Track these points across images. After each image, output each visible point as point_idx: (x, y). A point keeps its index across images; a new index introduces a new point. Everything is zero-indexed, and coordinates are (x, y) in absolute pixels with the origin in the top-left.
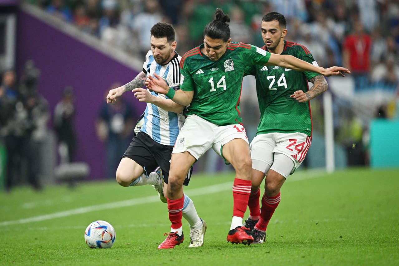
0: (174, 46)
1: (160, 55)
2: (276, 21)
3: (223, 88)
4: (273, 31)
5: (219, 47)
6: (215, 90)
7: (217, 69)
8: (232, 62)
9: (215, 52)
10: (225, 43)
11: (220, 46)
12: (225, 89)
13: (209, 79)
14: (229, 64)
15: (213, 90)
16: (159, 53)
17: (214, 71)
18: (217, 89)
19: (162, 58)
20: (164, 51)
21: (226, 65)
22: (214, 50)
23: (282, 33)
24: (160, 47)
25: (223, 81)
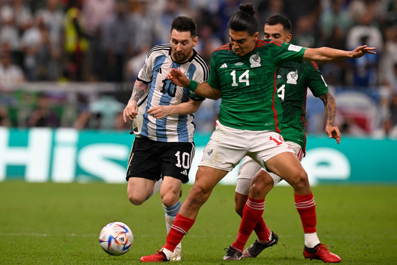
0: (195, 42)
1: (183, 51)
2: (280, 25)
3: (245, 83)
4: (277, 36)
5: (242, 41)
6: (237, 85)
7: (242, 64)
8: (259, 57)
9: (239, 46)
10: (250, 37)
11: (244, 39)
12: (248, 84)
13: (231, 72)
14: (255, 60)
15: (235, 84)
16: (181, 49)
17: (239, 66)
18: (239, 83)
19: (184, 54)
20: (186, 46)
21: (252, 61)
22: (237, 44)
23: (287, 38)
24: (184, 42)
25: (245, 75)
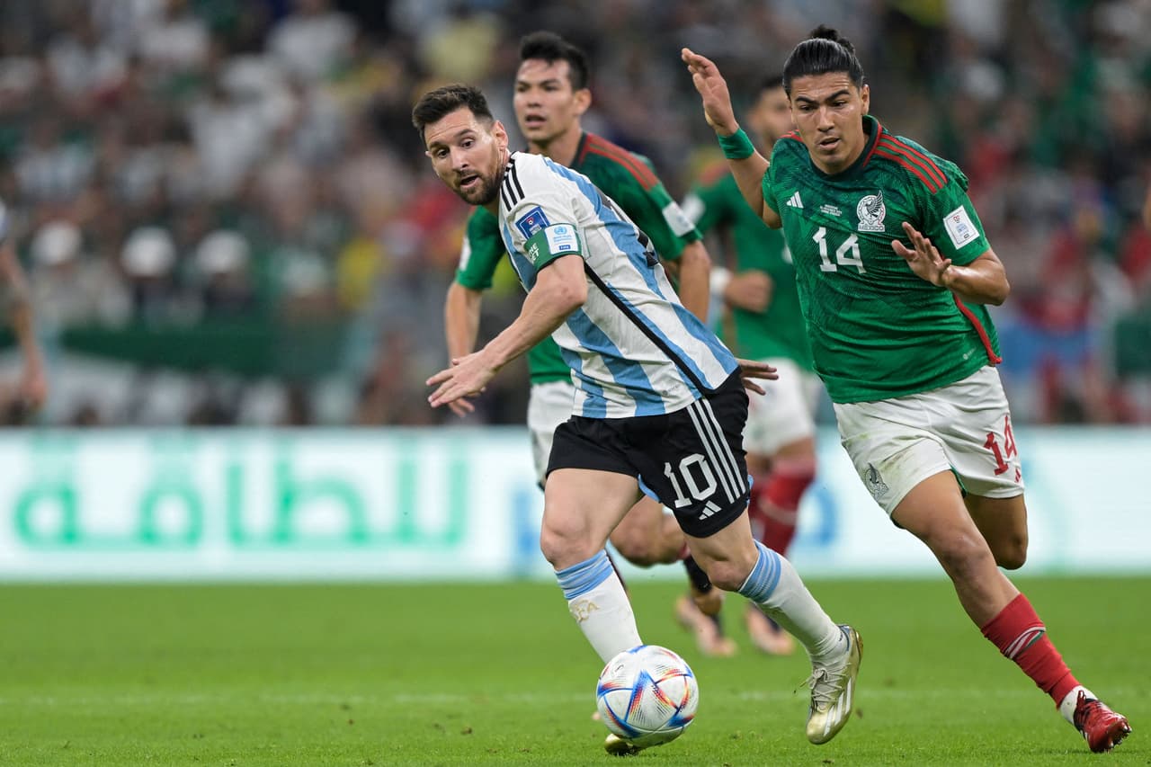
3: (854, 267)
6: (833, 269)
7: (839, 212)
8: (883, 205)
13: (815, 231)
14: (872, 210)
15: (828, 266)
18: (838, 266)
21: (862, 211)
25: (851, 248)
